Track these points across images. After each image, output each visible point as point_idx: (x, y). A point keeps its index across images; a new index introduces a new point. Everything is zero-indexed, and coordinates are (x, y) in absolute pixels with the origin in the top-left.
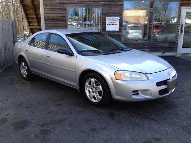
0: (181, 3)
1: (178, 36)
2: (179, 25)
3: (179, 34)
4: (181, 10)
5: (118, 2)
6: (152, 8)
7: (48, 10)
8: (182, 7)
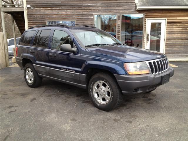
0: (145, 16)
1: (145, 44)
2: (145, 34)
3: (146, 42)
4: (146, 22)
5: (90, 17)
6: (119, 21)
7: (31, 24)
8: (147, 19)
